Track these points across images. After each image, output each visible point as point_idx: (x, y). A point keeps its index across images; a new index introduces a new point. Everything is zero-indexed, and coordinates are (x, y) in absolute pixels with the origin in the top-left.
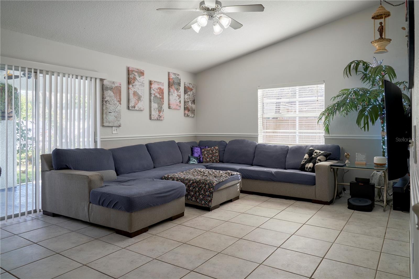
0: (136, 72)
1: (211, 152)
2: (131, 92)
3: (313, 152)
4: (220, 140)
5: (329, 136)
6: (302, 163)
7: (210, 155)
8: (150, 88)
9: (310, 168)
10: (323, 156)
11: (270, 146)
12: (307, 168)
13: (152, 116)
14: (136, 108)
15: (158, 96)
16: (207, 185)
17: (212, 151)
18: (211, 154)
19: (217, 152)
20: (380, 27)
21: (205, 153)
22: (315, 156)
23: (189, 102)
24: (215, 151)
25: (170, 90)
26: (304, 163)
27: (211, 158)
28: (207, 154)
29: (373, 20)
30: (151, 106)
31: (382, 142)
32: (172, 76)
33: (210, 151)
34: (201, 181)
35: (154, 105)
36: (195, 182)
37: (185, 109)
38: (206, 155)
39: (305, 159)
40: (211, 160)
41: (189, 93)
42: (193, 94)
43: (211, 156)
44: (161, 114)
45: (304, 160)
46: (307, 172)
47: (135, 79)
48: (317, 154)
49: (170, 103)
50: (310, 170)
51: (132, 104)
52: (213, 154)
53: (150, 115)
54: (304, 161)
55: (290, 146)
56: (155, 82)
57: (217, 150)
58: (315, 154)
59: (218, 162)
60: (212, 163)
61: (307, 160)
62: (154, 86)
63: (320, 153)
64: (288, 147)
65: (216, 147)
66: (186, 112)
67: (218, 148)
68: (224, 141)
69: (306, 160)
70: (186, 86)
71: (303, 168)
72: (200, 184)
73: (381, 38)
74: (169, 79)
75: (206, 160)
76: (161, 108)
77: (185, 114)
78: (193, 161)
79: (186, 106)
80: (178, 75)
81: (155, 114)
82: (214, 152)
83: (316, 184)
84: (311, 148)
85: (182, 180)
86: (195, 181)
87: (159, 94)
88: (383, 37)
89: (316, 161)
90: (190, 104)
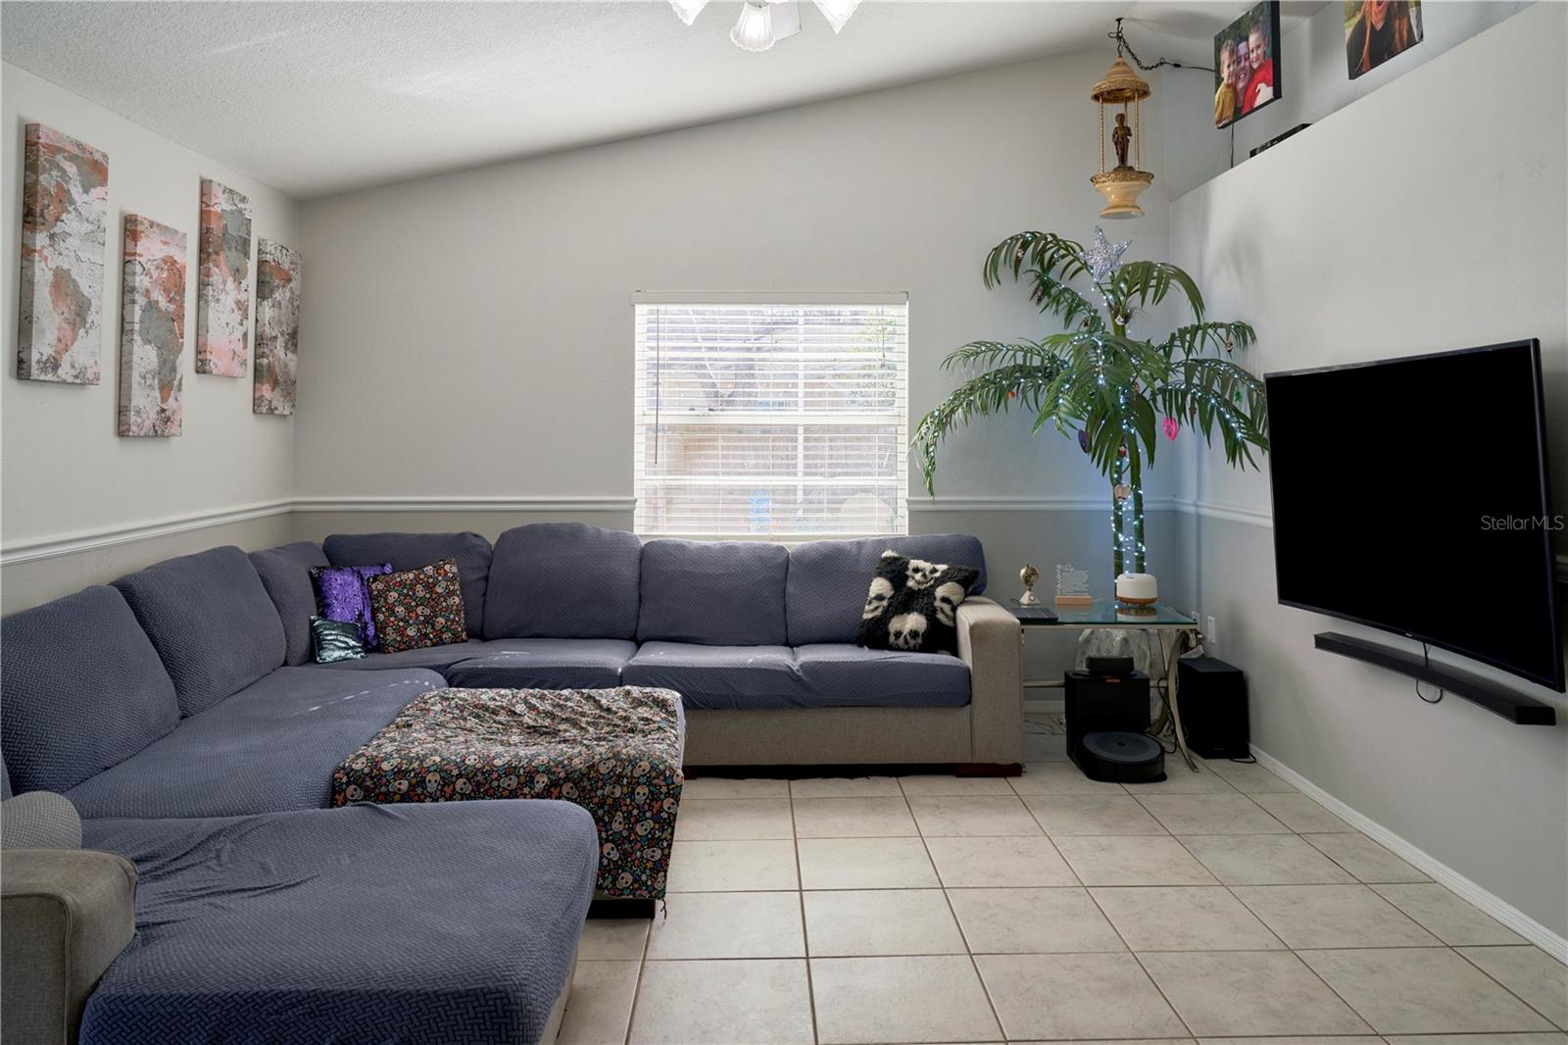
0: (72, 158)
1: (421, 594)
2: (43, 275)
3: (907, 569)
4: (458, 530)
5: (934, 502)
6: (866, 616)
7: (417, 605)
8: (127, 260)
9: (914, 634)
10: (954, 583)
11: (707, 547)
12: (898, 634)
13: (133, 418)
14: (65, 372)
15: (163, 303)
16: (640, 784)
17: (430, 587)
18: (422, 602)
19: (451, 594)
20: (1116, 128)
21: (391, 600)
22: (918, 583)
23: (275, 337)
24: (443, 584)
25: (208, 275)
26: (878, 613)
27: (429, 621)
28: (401, 603)
29: (1097, 105)
30: (130, 362)
31: (1115, 521)
32: (221, 204)
33: (419, 587)
34: (603, 769)
35: (145, 356)
36: (567, 779)
37: (259, 374)
38: (400, 610)
39: (880, 598)
40: (426, 635)
41: (277, 295)
42: (291, 301)
43: (427, 611)
44: (171, 404)
45: (875, 604)
46: (898, 649)
47: (63, 198)
48: (924, 576)
49: (205, 344)
50: (912, 642)
51: (41, 348)
52: (433, 601)
53: (122, 411)
54: (876, 608)
55: (791, 547)
56: (152, 224)
57: (452, 580)
58: (918, 576)
59: (463, 641)
60: (434, 645)
61: (890, 605)
62: (150, 249)
63: (934, 571)
64: (781, 549)
65: (447, 567)
66: (266, 390)
67: (455, 569)
68: (476, 536)
69: (885, 603)
70: (268, 257)
71: (875, 635)
72: (600, 784)
73: (1124, 168)
74: (204, 215)
75: (402, 635)
76: (174, 369)
77: (257, 402)
78: (340, 648)
79: (265, 361)
80: (244, 199)
81: (144, 401)
82: (439, 590)
83: (973, 699)
84: (888, 553)
85: (480, 778)
86: (562, 775)
87: (167, 291)
88: (1130, 163)
89: (932, 603)
90: (280, 351)
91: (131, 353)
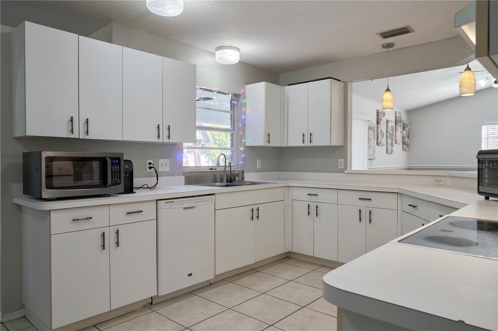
0: (382, 113)
2: (379, 131)
8: (387, 127)
13: (388, 151)
14: (382, 144)
15: (392, 133)
23: (406, 137)
25: (397, 127)
30: (388, 142)
32: (398, 115)
35: (390, 141)
37: (403, 143)
41: (406, 129)
42: (408, 130)
44: (393, 148)
47: (381, 119)
49: (396, 138)
51: (379, 141)
53: (387, 149)
56: (390, 121)
62: (390, 124)
66: (404, 146)
70: (404, 123)
74: (396, 117)
76: (393, 143)
77: (403, 148)
79: (404, 141)
80: (401, 113)
81: (389, 148)
87: (392, 131)
90: (406, 139)
91: (388, 141)
